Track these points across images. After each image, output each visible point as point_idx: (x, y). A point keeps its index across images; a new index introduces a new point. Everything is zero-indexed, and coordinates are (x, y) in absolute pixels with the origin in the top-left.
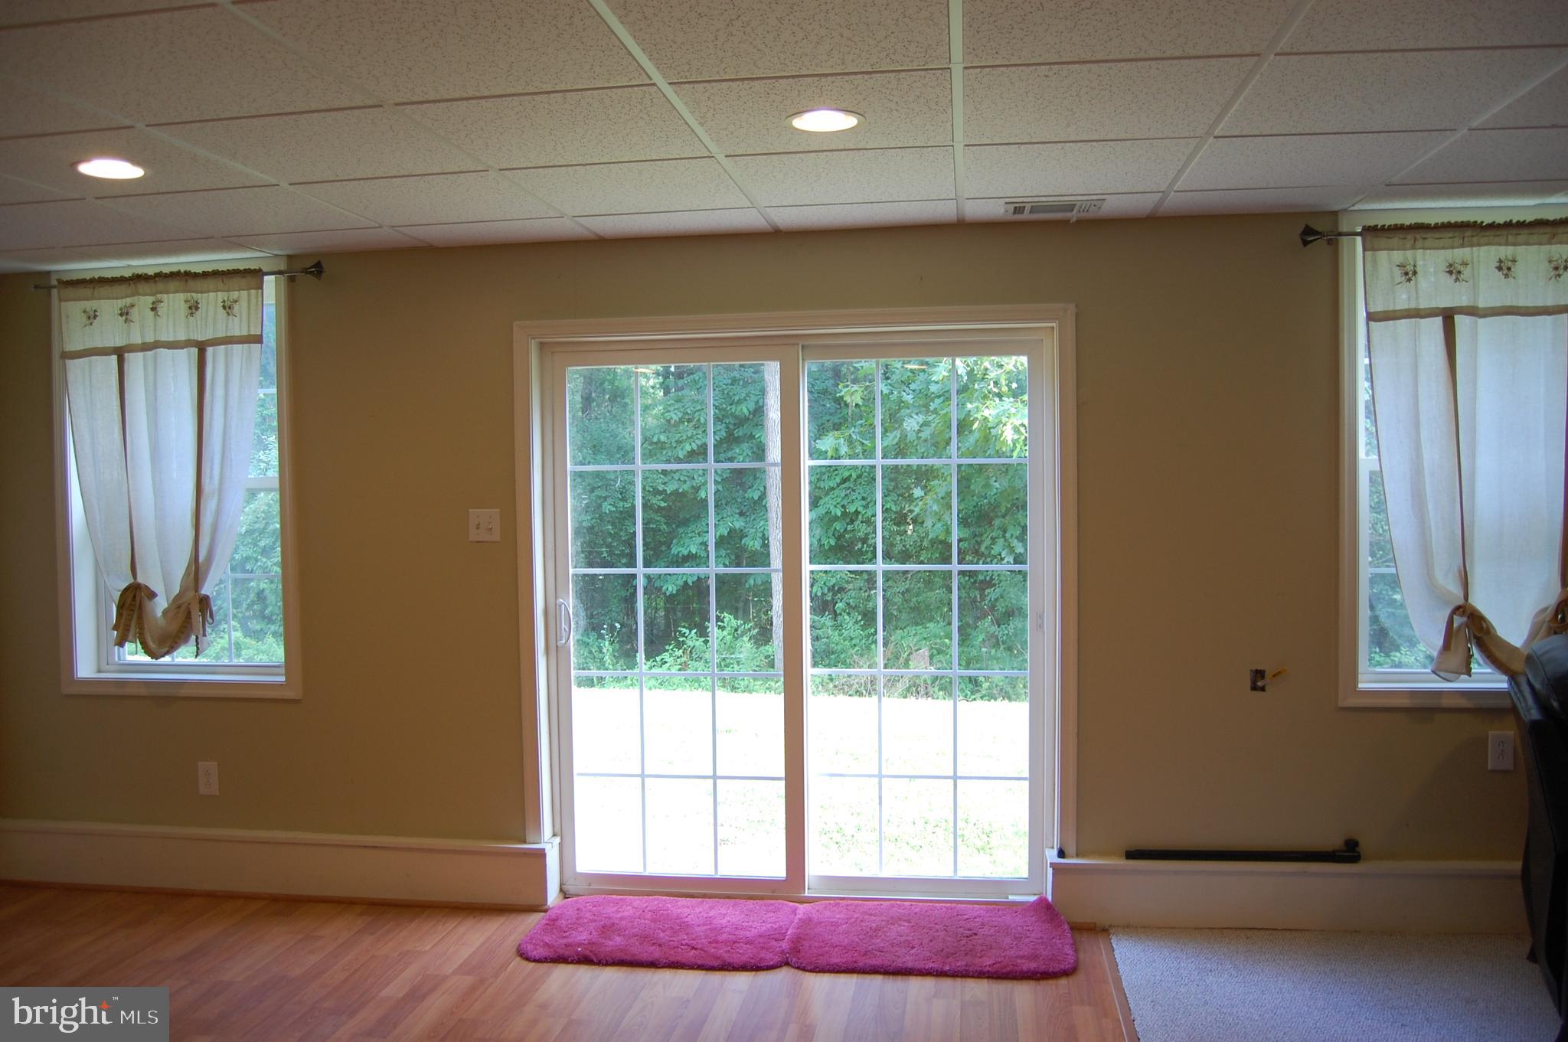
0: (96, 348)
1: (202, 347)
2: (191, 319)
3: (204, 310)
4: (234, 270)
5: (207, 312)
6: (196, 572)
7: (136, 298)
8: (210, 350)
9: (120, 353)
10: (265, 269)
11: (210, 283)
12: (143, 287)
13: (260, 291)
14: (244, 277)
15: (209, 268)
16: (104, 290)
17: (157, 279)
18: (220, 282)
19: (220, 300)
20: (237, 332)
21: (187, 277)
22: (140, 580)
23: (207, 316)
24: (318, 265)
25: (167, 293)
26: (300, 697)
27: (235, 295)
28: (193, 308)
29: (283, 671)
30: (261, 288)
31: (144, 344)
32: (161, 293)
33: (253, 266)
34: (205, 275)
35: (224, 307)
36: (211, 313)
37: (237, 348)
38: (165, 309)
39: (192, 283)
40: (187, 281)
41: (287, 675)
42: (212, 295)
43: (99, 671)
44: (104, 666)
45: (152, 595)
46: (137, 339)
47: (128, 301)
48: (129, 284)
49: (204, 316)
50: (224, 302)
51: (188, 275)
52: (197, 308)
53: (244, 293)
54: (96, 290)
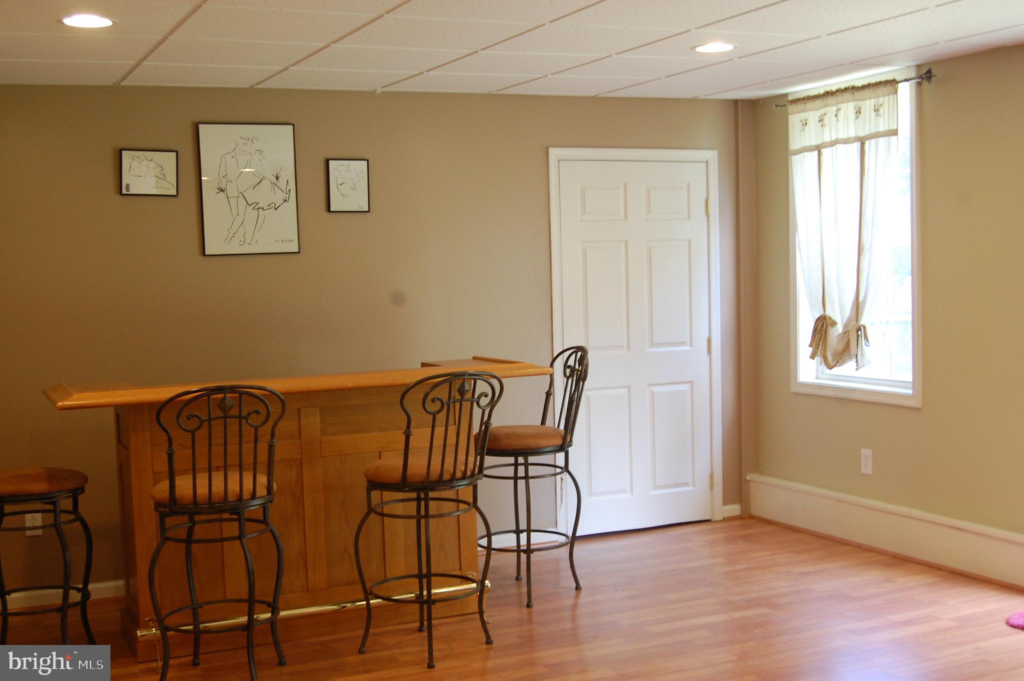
0: (806, 147)
1: (862, 141)
2: (857, 121)
3: (864, 113)
4: (879, 82)
5: (865, 115)
6: (857, 307)
7: (827, 108)
8: (867, 143)
9: (818, 148)
10: (898, 79)
11: (867, 92)
12: (831, 100)
13: (895, 96)
14: (885, 86)
15: (865, 82)
16: (810, 105)
17: (837, 93)
18: (872, 92)
19: (873, 105)
20: (882, 128)
21: (854, 90)
22: (829, 313)
23: (865, 118)
24: (929, 71)
25: (844, 102)
26: (920, 406)
27: (881, 100)
28: (858, 112)
29: (911, 385)
30: (896, 93)
31: (831, 141)
32: (840, 103)
33: (890, 78)
34: (863, 87)
35: (875, 110)
36: (867, 116)
37: (882, 140)
38: (842, 115)
39: (857, 94)
40: (853, 93)
41: (914, 389)
42: (868, 101)
43: (817, 378)
44: (820, 375)
45: (834, 324)
46: (827, 139)
47: (823, 111)
48: (823, 99)
49: (864, 118)
50: (875, 106)
51: (854, 89)
52: (860, 112)
53: (886, 98)
54: (806, 106)
